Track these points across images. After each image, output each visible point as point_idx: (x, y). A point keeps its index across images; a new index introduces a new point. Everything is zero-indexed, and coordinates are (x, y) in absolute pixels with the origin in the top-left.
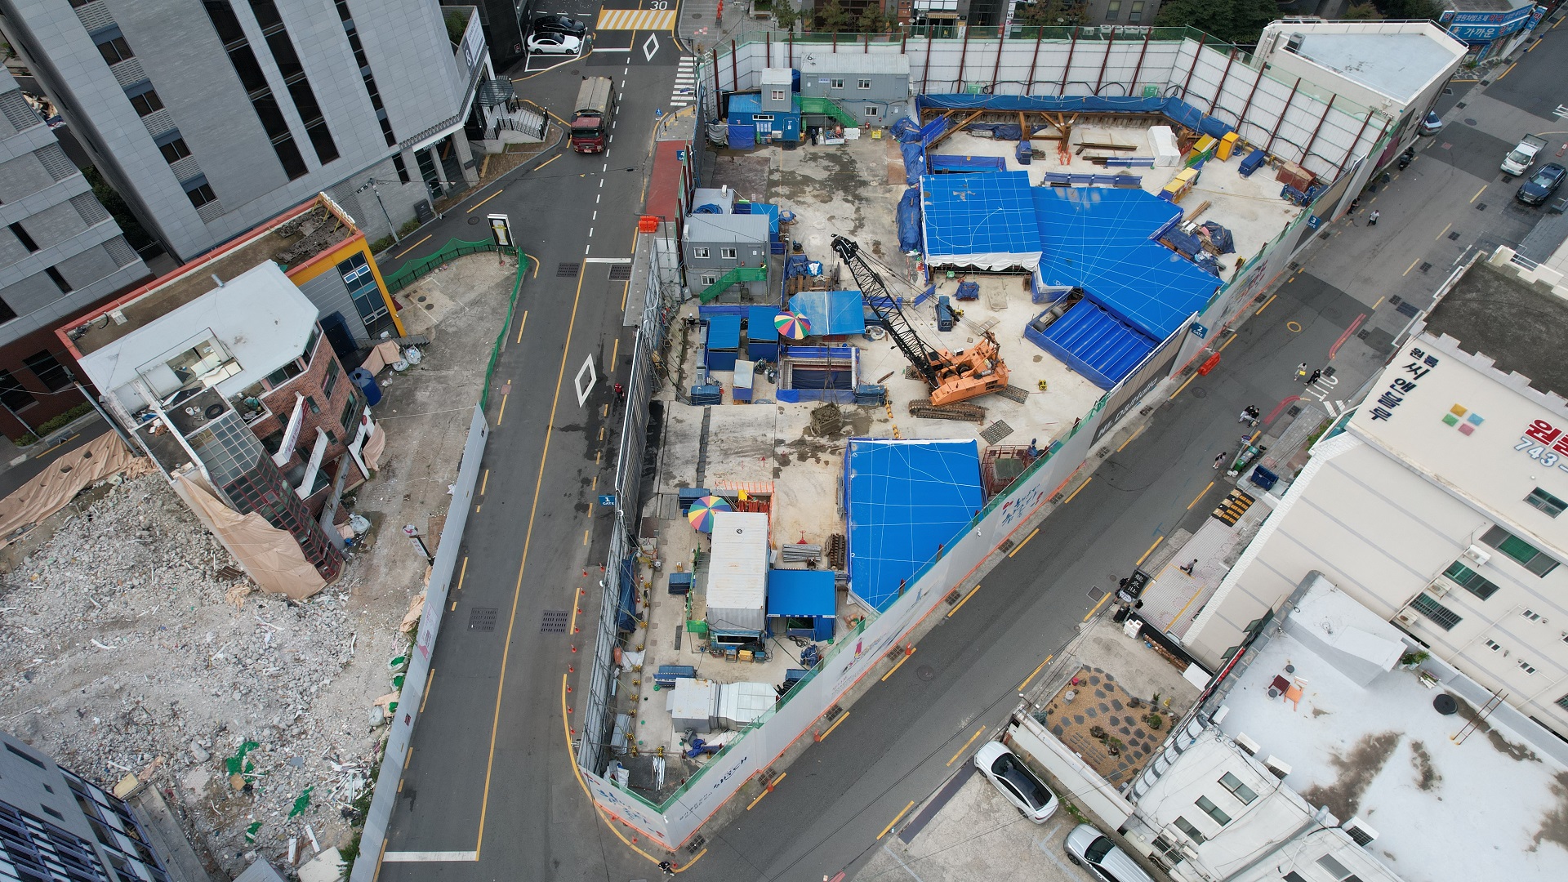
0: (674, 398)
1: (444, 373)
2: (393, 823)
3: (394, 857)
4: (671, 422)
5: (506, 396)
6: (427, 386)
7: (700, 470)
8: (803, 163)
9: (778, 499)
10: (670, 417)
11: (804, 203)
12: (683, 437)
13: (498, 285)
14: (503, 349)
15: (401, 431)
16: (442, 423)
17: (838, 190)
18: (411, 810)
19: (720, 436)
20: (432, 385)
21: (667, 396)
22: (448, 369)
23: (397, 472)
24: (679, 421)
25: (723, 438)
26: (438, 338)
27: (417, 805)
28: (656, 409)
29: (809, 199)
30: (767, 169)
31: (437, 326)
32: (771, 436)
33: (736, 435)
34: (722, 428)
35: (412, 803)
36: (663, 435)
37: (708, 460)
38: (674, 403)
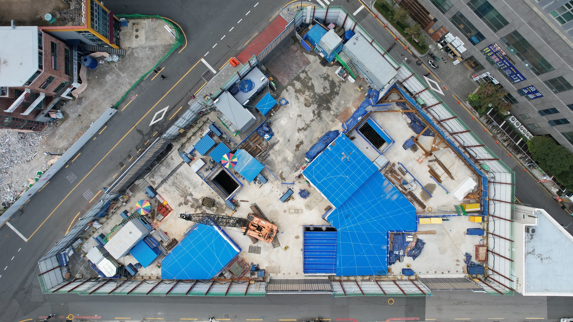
0: (178, 148)
1: (121, 73)
2: (14, 215)
3: (9, 224)
4: (170, 157)
5: (132, 101)
6: (112, 75)
7: (162, 182)
8: (319, 77)
9: (173, 213)
10: (171, 155)
11: (298, 99)
12: (168, 165)
13: (165, 46)
14: (145, 79)
15: (93, 88)
16: (107, 95)
17: (316, 104)
18: (20, 216)
19: (178, 176)
20: (114, 76)
21: (176, 146)
22: (123, 73)
23: (82, 103)
24: (172, 159)
25: (178, 178)
26: (129, 55)
27: (22, 216)
28: (169, 147)
29: (302, 99)
30: (303, 69)
31: (133, 49)
32: (191, 190)
33: (182, 180)
34: (181, 174)
35: (21, 214)
36: (163, 159)
37: (167, 181)
38: (176, 150)
